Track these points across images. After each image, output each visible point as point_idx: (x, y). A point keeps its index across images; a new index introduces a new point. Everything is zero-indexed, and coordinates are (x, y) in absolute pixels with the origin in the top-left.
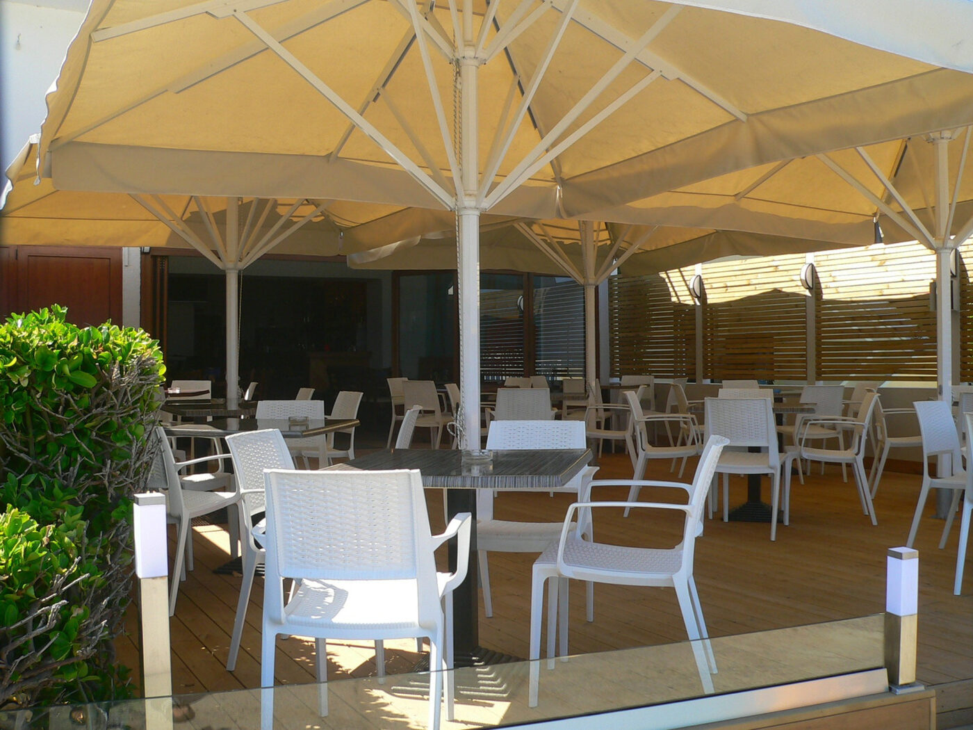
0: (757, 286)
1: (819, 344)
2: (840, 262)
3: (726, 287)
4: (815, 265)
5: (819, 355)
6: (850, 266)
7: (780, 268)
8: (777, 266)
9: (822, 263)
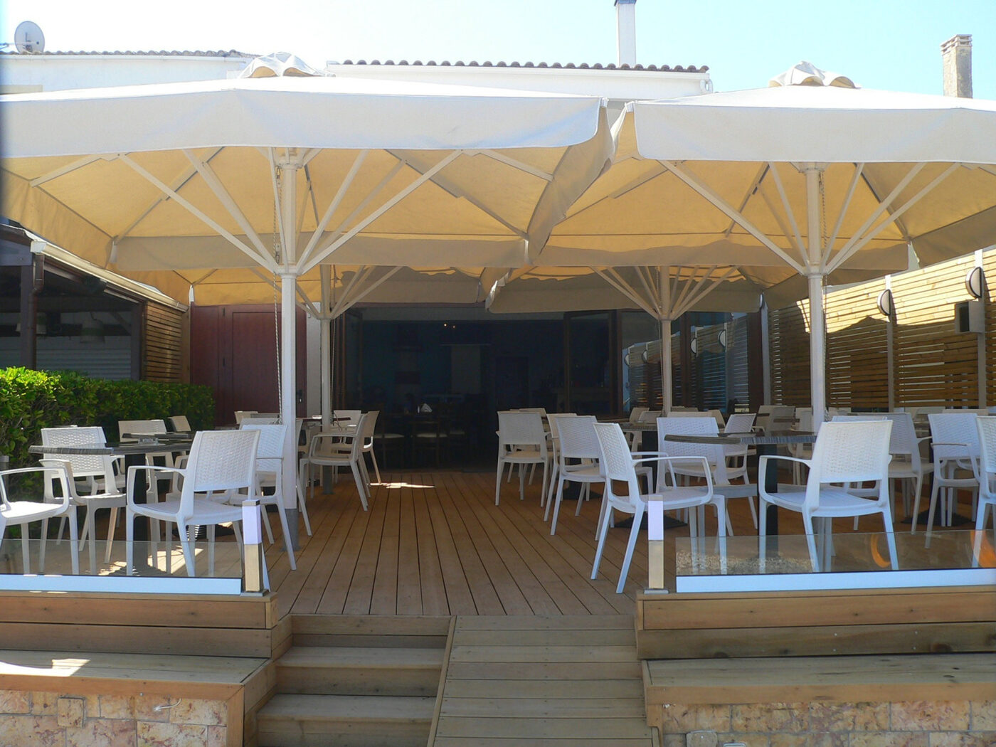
0: (857, 314)
1: (896, 371)
2: (904, 287)
3: (838, 316)
4: (892, 291)
5: (897, 382)
6: (911, 291)
7: (871, 296)
8: (868, 294)
9: (897, 289)
